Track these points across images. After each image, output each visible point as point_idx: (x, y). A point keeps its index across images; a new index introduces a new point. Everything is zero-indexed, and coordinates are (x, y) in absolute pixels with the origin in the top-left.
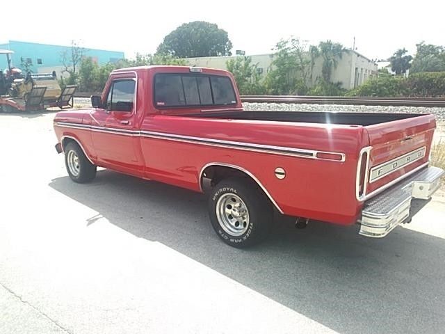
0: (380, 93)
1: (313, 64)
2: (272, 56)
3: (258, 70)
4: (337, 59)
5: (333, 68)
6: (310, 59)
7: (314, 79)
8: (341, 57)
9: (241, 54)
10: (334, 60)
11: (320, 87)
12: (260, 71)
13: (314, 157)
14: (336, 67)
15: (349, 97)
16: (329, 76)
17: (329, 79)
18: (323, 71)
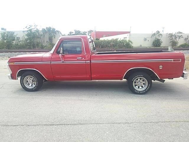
1: (44, 36)
2: (24, 32)
3: (17, 38)
4: (55, 34)
5: (53, 37)
6: (42, 34)
7: (45, 42)
8: (56, 33)
9: (4, 30)
10: (54, 35)
12: (18, 38)
13: (172, 61)
14: (55, 38)
16: (52, 41)
17: (52, 42)
18: (49, 39)
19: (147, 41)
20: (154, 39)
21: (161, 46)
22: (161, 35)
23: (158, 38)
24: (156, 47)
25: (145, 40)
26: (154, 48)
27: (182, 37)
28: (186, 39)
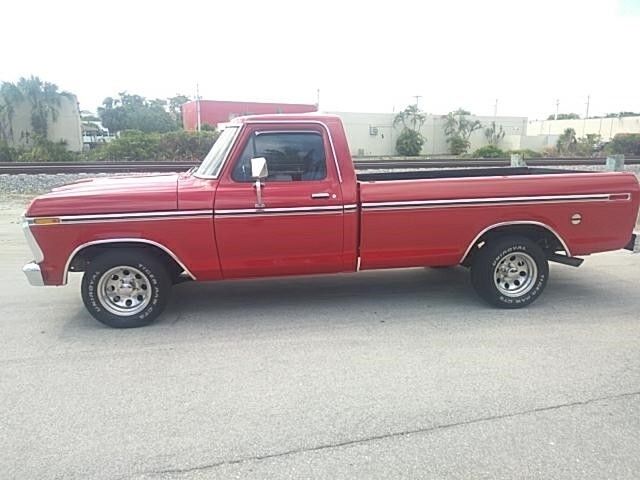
0: (137, 156)
1: (11, 111)
4: (55, 107)
5: (50, 119)
6: (2, 102)
7: (17, 134)
8: (59, 104)
10: (52, 108)
11: (39, 149)
14: (54, 119)
15: (92, 162)
16: (45, 132)
17: (45, 136)
18: (33, 124)
19: (379, 136)
20: (400, 130)
21: (422, 153)
22: (421, 118)
23: (411, 128)
24: (408, 158)
25: (374, 132)
26: (402, 158)
27: (480, 127)
28: (488, 133)
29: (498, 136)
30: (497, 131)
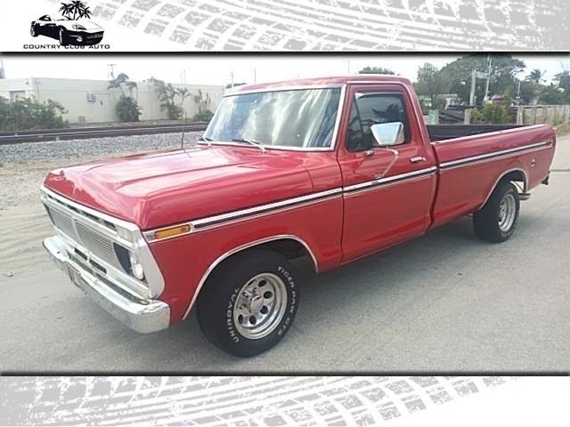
13: (545, 146)
19: (98, 102)
20: (116, 95)
21: (140, 118)
22: (134, 84)
23: (128, 95)
24: (126, 124)
25: (92, 99)
27: (189, 94)
28: (197, 99)
29: (206, 102)
30: (204, 98)
